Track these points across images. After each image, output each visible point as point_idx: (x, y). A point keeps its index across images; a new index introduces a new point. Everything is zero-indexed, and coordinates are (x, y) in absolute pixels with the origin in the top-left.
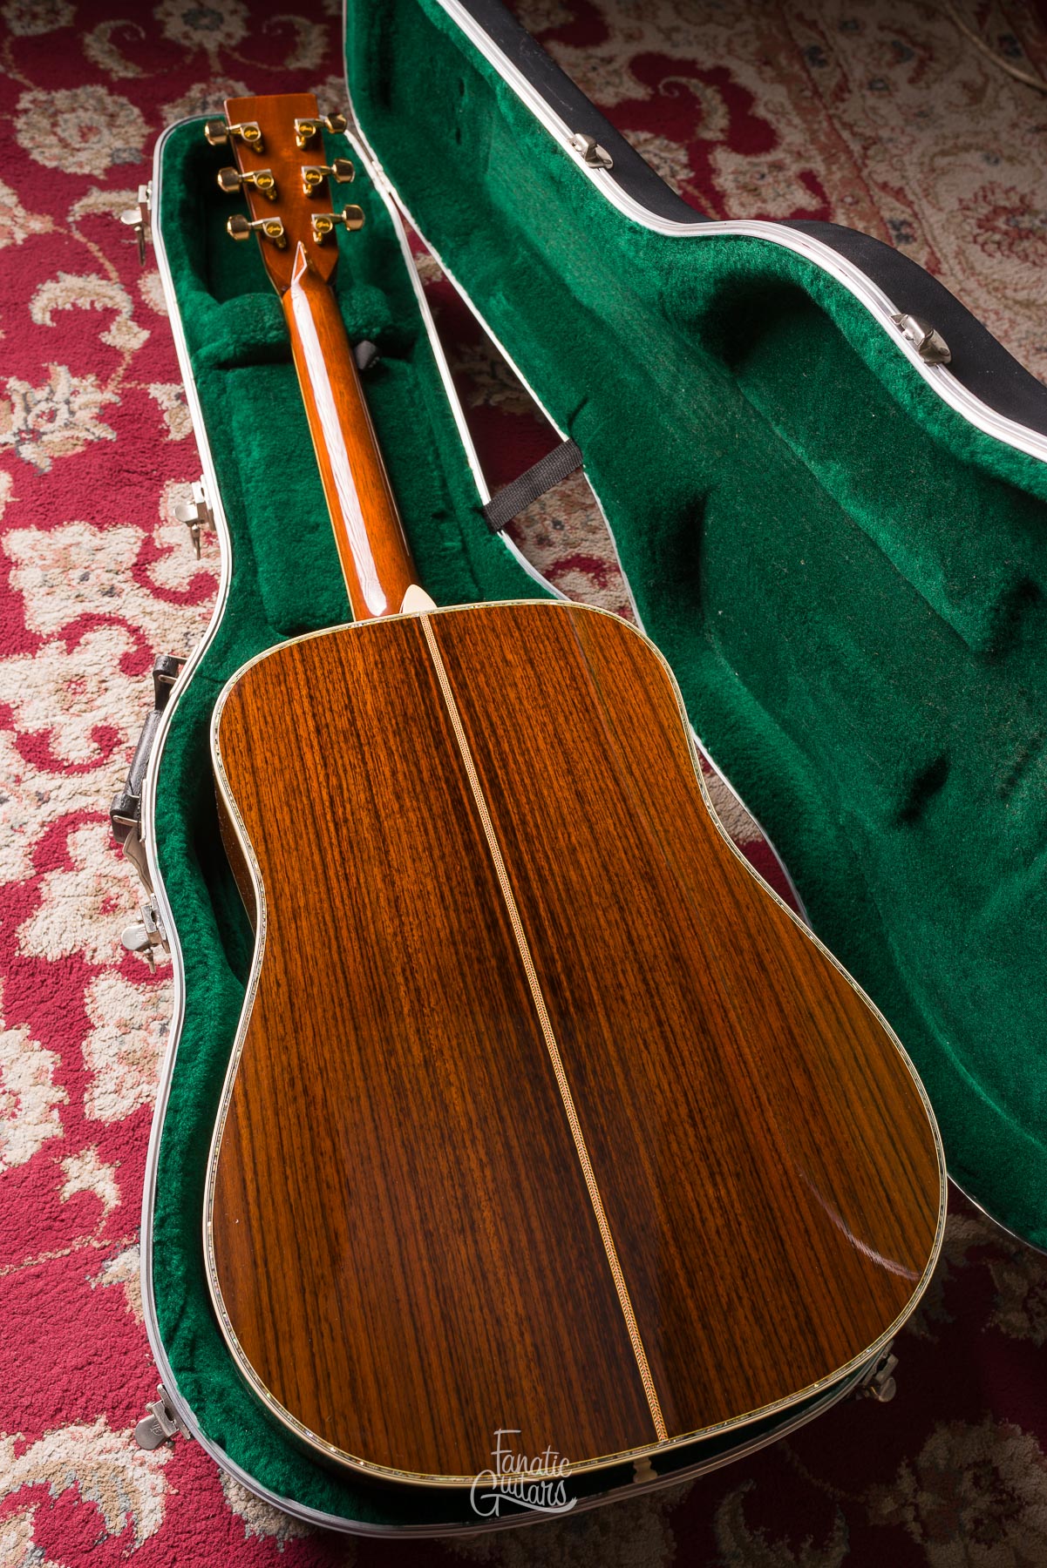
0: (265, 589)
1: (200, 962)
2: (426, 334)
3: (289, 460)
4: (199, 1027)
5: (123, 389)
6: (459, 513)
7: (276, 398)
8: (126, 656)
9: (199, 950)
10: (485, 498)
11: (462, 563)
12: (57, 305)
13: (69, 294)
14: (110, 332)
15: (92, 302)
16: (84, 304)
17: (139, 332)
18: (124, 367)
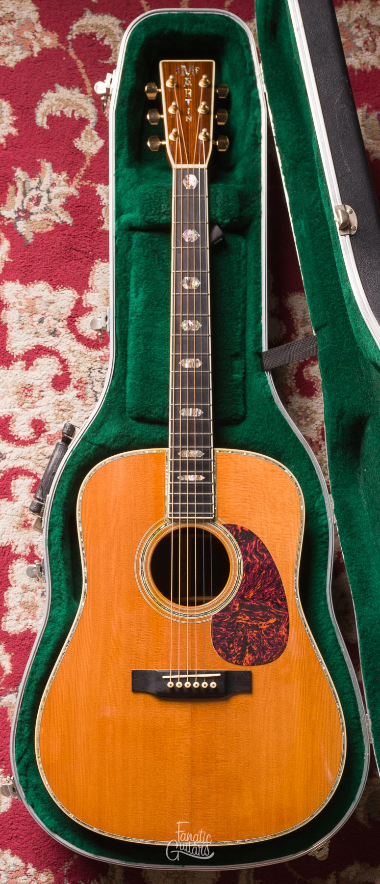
0: (128, 390)
1: (59, 597)
2: (260, 217)
3: (157, 305)
4: (52, 629)
5: (82, 185)
6: (247, 354)
7: (159, 258)
8: (56, 376)
9: (59, 590)
10: (265, 348)
11: (240, 391)
12: (52, 111)
13: (60, 103)
14: (80, 138)
15: (73, 111)
16: (68, 113)
17: (98, 141)
18: (85, 168)
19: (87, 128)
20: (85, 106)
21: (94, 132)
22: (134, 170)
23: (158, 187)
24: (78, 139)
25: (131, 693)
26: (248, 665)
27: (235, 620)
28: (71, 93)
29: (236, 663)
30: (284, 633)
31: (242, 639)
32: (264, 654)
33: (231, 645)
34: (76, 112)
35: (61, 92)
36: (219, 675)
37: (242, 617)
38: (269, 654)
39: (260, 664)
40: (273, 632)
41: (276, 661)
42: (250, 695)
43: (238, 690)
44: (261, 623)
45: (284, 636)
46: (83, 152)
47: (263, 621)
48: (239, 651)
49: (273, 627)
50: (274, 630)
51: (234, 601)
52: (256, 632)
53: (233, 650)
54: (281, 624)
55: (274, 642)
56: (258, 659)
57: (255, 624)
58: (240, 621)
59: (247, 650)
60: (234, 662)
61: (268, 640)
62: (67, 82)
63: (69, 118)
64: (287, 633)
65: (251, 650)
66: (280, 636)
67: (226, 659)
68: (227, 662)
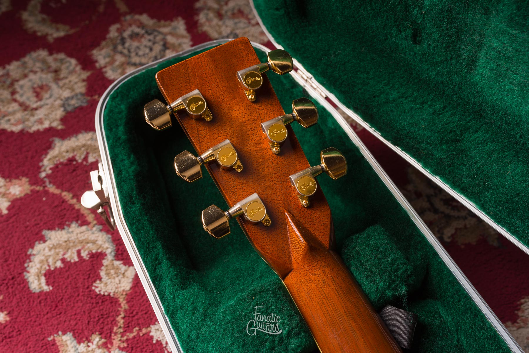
5: (127, 340)
12: (49, 266)
13: (57, 250)
14: (100, 279)
15: (79, 252)
16: (72, 256)
17: (126, 271)
18: (122, 315)
19: (105, 262)
20: (92, 237)
21: (117, 263)
22: (195, 288)
23: (255, 295)
24: (98, 282)
28: (68, 232)
34: (82, 251)
35: (52, 237)
46: (112, 295)
62: (57, 222)
63: (75, 263)
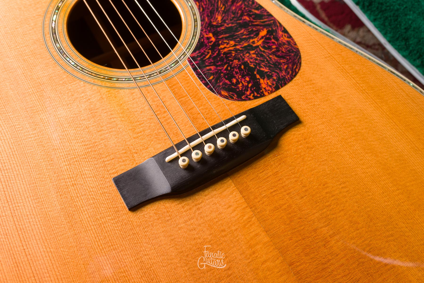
25: (131, 214)
26: (272, 92)
27: (219, 50)
29: (256, 98)
30: (286, 39)
31: (242, 67)
32: (281, 70)
33: (234, 81)
36: (243, 117)
37: (225, 45)
38: (287, 68)
39: (285, 84)
40: (274, 43)
41: (300, 71)
42: (301, 125)
43: (282, 127)
44: (251, 41)
45: (289, 43)
47: (253, 38)
48: (249, 82)
49: (269, 39)
50: (273, 40)
51: (204, 34)
52: (253, 52)
53: (240, 85)
54: (276, 31)
55: (282, 52)
56: (279, 79)
57: (246, 44)
58: (226, 50)
59: (258, 76)
60: (251, 97)
61: (273, 53)
64: (290, 37)
65: (263, 75)
66: (284, 44)
67: (240, 99)
68: (243, 102)
